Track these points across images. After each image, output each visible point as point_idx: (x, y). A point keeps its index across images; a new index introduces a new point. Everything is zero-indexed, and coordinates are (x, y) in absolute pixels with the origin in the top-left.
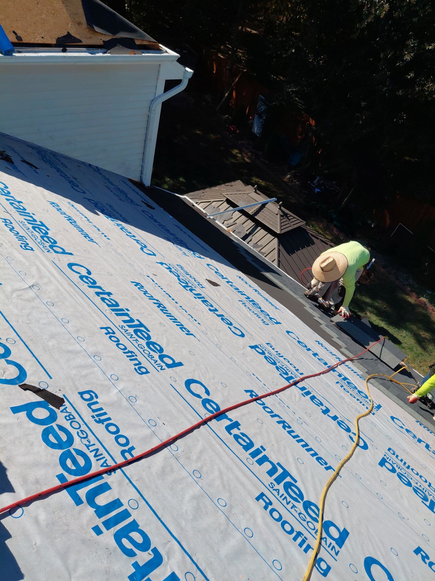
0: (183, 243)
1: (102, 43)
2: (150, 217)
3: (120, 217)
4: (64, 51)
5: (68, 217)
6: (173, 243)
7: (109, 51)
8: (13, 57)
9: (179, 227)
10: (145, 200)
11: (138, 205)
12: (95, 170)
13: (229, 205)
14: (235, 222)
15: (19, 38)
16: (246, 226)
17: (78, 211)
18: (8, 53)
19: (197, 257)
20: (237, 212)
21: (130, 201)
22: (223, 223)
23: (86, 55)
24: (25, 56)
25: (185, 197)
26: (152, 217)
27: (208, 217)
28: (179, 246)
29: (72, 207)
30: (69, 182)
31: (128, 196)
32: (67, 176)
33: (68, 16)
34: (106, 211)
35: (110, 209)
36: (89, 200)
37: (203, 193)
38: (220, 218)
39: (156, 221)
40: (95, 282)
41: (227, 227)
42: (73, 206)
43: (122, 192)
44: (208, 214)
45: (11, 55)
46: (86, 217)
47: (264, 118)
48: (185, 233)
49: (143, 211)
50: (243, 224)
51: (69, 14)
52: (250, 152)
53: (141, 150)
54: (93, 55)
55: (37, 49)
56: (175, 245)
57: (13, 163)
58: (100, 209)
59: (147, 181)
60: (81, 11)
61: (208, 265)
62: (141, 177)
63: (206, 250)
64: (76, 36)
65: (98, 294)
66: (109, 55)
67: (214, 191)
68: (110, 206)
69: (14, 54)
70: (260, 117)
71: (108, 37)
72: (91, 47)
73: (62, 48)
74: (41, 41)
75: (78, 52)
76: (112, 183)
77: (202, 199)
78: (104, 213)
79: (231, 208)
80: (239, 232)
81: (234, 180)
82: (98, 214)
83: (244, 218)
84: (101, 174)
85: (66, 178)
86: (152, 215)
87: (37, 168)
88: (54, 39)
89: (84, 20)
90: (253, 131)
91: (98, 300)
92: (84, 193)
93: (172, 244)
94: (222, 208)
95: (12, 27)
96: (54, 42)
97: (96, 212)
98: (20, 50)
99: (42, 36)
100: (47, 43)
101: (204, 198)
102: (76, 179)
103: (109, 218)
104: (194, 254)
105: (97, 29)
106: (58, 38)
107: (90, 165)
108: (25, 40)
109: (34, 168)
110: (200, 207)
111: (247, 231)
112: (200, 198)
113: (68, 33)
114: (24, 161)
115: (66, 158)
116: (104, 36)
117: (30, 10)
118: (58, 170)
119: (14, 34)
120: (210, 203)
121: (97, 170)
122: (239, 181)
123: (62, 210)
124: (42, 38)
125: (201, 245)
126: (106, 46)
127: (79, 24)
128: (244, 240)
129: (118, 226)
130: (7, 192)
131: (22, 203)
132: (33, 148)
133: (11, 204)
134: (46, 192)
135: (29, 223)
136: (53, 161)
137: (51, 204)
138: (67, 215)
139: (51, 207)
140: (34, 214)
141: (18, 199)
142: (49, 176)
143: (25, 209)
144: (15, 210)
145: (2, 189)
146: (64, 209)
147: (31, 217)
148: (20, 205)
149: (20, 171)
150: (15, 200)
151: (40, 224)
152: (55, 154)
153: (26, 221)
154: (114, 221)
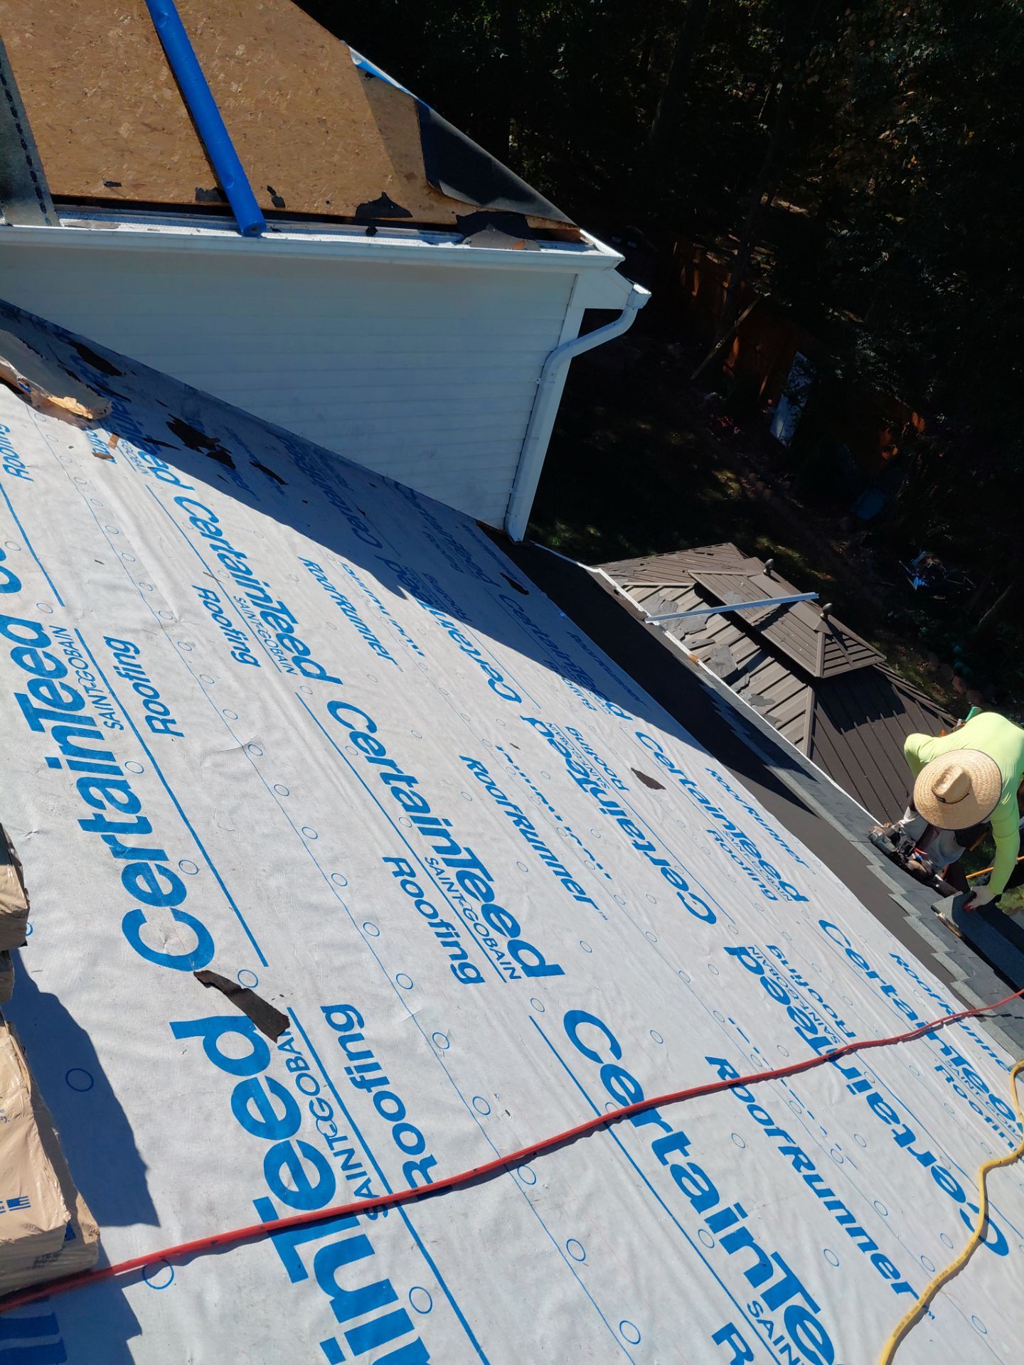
0: (584, 678)
1: (454, 221)
2: (516, 612)
3: (451, 607)
4: (371, 233)
5: (339, 597)
6: (564, 676)
7: (468, 239)
8: (261, 240)
9: (579, 640)
10: (508, 572)
11: (491, 582)
12: (406, 497)
13: (700, 597)
14: (712, 638)
15: (278, 201)
16: (739, 651)
17: (361, 584)
18: (252, 231)
19: (614, 712)
20: (718, 617)
21: (475, 571)
22: (682, 639)
23: (416, 245)
24: (286, 240)
25: (599, 572)
26: (519, 612)
27: (647, 622)
28: (574, 685)
29: (350, 575)
30: (348, 519)
31: (473, 561)
32: (345, 505)
33: (389, 159)
34: (421, 590)
35: (431, 586)
36: (388, 562)
37: (642, 565)
38: (676, 627)
39: (528, 622)
40: (382, 751)
41: (691, 650)
42: (352, 573)
43: (460, 549)
44: (648, 614)
45: (258, 235)
46: (378, 602)
47: (802, 405)
48: (591, 654)
49: (502, 597)
50: (730, 646)
51: (390, 156)
52: (761, 479)
53: (512, 462)
54: (433, 246)
55: (313, 226)
56: (568, 681)
57: (233, 467)
58: (409, 585)
59: (518, 531)
60: (417, 150)
61: (639, 735)
62: (505, 520)
63: (637, 699)
64: (400, 203)
65: (386, 778)
66: (467, 247)
67: (666, 562)
68: (432, 580)
69: (263, 235)
70: (793, 400)
71: (468, 208)
72: (430, 229)
73: (366, 227)
74: (323, 209)
75: (400, 236)
76: (439, 528)
77: (638, 579)
78: (416, 594)
79: (705, 606)
80: (718, 664)
81: (719, 541)
82: (403, 597)
83: (733, 632)
84: (418, 506)
85: (344, 510)
86: (520, 608)
87: (282, 482)
88: (351, 207)
89: (420, 169)
90: (772, 432)
91: (384, 791)
92: (379, 545)
93: (560, 677)
94: (683, 605)
95: (266, 178)
96: (351, 213)
97: (400, 590)
98: (277, 226)
99: (327, 198)
100: (336, 214)
101: (642, 577)
102: (364, 513)
103: (426, 608)
104: (609, 706)
105: (446, 189)
106: (361, 204)
107: (397, 484)
108: (291, 206)
109: (276, 481)
110: (630, 597)
111: (738, 663)
112: (631, 578)
113: (384, 194)
114: (257, 465)
115: (348, 464)
116: (457, 205)
117: (309, 144)
118: (328, 491)
119: (268, 193)
120: (655, 590)
121: (412, 496)
122: (730, 544)
123: (328, 581)
124: (328, 202)
125: (625, 687)
126: (463, 229)
127: (410, 177)
128: (730, 684)
129: (444, 626)
130: (214, 530)
131: (245, 557)
132: (278, 437)
133: (222, 557)
134: (298, 537)
135: (255, 604)
136: (320, 471)
137: (305, 564)
138: (338, 593)
139: (304, 571)
140: (266, 585)
141: (237, 549)
142: (306, 502)
143: (249, 572)
144: (228, 571)
145: (205, 524)
146: (332, 579)
147: (262, 590)
148: (239, 562)
149: (246, 486)
150: (230, 550)
151: (278, 607)
152: (324, 455)
153: (248, 599)
154: (437, 615)
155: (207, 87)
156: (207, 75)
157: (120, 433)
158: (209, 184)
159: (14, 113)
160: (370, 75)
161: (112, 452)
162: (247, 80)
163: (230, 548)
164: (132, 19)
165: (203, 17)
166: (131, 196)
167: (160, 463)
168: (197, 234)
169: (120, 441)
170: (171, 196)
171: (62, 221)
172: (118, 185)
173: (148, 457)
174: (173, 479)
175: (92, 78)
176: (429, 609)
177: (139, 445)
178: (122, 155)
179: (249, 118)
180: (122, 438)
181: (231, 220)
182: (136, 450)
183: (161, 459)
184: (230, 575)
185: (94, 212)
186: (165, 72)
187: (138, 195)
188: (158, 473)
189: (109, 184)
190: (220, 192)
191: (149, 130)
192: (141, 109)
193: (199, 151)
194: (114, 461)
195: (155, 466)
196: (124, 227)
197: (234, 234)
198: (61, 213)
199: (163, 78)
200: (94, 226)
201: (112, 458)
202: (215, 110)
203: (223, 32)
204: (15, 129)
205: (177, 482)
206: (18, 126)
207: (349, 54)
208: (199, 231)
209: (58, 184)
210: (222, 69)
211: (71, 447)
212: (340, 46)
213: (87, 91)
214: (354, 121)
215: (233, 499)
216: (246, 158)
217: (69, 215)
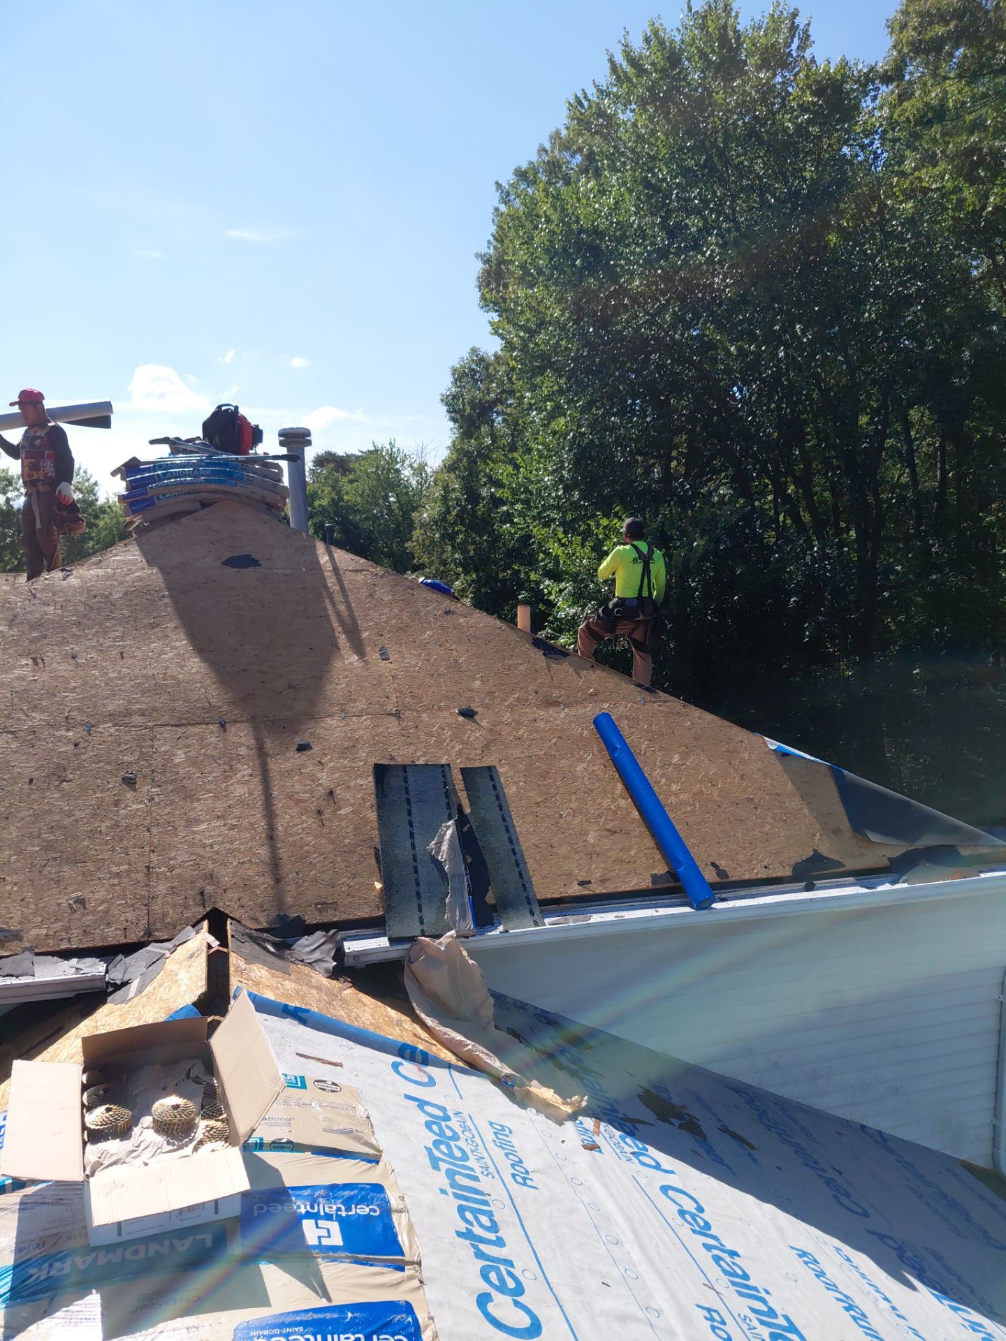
1: (887, 863)
3: (972, 1297)
4: (810, 888)
5: (844, 1298)
7: (904, 878)
8: (713, 911)
12: (877, 1142)
15: (722, 873)
17: (863, 1276)
18: (702, 905)
23: (855, 892)
24: (734, 908)
29: (847, 1263)
30: (826, 1183)
31: (973, 1220)
32: (818, 1164)
33: (814, 820)
34: (929, 1274)
35: (939, 1266)
40: (707, 1226)
42: (848, 1260)
43: (954, 1204)
45: (708, 908)
46: (886, 1299)
51: (815, 817)
54: (872, 891)
55: (755, 891)
57: (704, 1137)
58: (914, 1268)
60: (838, 806)
62: (994, 1157)
64: (831, 856)
66: (905, 885)
68: (938, 1257)
69: (714, 906)
71: (897, 848)
72: (866, 875)
73: (804, 884)
74: (762, 874)
75: (838, 886)
76: (923, 1179)
78: (925, 1280)
82: (914, 1288)
84: (891, 1151)
85: (820, 1173)
87: (752, 1147)
88: (788, 868)
89: (845, 824)
92: (866, 1214)
95: (710, 856)
96: (788, 872)
97: (905, 1276)
98: (724, 896)
99: (765, 864)
100: (775, 876)
102: (840, 1173)
103: (943, 1301)
105: (874, 837)
106: (797, 864)
107: (863, 1127)
108: (734, 876)
109: (746, 1147)
113: (815, 851)
114: (724, 1130)
115: (809, 1111)
116: (886, 849)
117: (742, 820)
118: (799, 1150)
119: (712, 868)
121: (882, 1139)
123: (828, 1276)
124: (766, 867)
126: (896, 869)
127: (837, 831)
129: (975, 1330)
130: (702, 1224)
131: (738, 1256)
132: (736, 1091)
133: (717, 1259)
134: (784, 1219)
135: (762, 1322)
136: (784, 1125)
137: (799, 1255)
138: (841, 1293)
139: (798, 1263)
140: (767, 1292)
141: (729, 1247)
142: (780, 1169)
143: (745, 1276)
144: (726, 1278)
145: (693, 1216)
146: (833, 1273)
147: (763, 1300)
148: (734, 1264)
149: (721, 1159)
150: (722, 1248)
151: (784, 1323)
152: (783, 1104)
153: (752, 1316)
154: (958, 1312)
155: (653, 791)
156: (651, 782)
157: (602, 1116)
158: (662, 869)
159: (511, 841)
160: (785, 755)
161: (599, 1140)
162: (683, 780)
163: (722, 1245)
164: (593, 754)
165: (645, 741)
166: (600, 890)
167: (641, 1146)
168: (656, 914)
169: (603, 1125)
170: (632, 884)
171: (547, 920)
172: (590, 882)
173: (628, 1140)
174: (654, 1164)
175: (566, 803)
176: (946, 1302)
177: (619, 1127)
178: (591, 858)
179: (689, 809)
180: (603, 1121)
181: (684, 897)
182: (618, 1133)
183: (640, 1140)
184: (729, 1284)
185: (571, 909)
186: (620, 787)
187: (604, 888)
188: (641, 1158)
189: (582, 883)
190: (673, 875)
191: (610, 834)
192: (603, 819)
193: (650, 843)
194: (600, 1151)
195: (636, 1150)
196: (596, 918)
197: (687, 909)
198: (546, 914)
199: (618, 792)
200: (572, 922)
201: (599, 1147)
202: (661, 807)
203: (661, 749)
204: (511, 853)
205: (658, 1167)
206: (513, 850)
207: (765, 743)
208: (657, 911)
209: (543, 888)
210: (663, 776)
211: (563, 1142)
212: (756, 738)
213: (562, 813)
214: (777, 795)
215: (712, 1178)
216: (690, 842)
217: (551, 914)
